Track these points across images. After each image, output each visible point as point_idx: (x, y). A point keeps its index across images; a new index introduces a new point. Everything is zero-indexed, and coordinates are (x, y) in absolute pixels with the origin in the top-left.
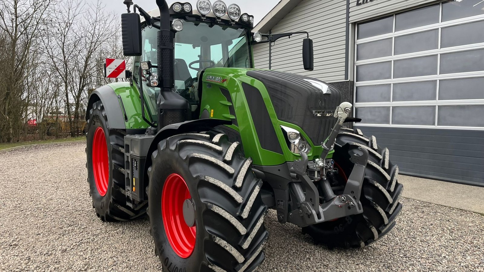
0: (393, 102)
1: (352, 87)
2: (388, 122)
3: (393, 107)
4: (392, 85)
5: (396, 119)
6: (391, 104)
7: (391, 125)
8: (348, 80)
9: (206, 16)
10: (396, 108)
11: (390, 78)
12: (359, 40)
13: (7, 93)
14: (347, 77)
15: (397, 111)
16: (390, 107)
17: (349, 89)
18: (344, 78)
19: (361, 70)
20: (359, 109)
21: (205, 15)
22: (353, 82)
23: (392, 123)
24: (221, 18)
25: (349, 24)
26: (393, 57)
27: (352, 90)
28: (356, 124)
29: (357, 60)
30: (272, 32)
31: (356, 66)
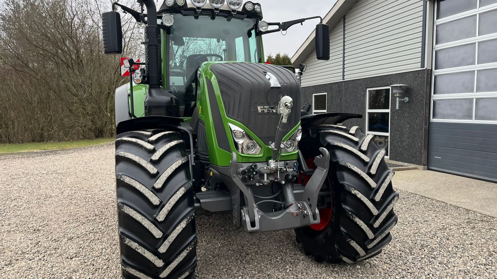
0: (477, 93)
1: (429, 76)
2: (470, 117)
3: (477, 100)
4: (476, 72)
5: (480, 113)
6: (475, 95)
7: (474, 121)
8: (425, 68)
9: (202, 8)
10: (480, 100)
11: (473, 63)
12: (438, 20)
13: (108, 92)
14: (423, 66)
15: (481, 104)
16: (473, 99)
17: (425, 78)
18: (420, 66)
19: (441, 56)
20: (437, 102)
21: (200, 7)
22: (431, 70)
23: (476, 118)
24: (219, 9)
25: (426, 1)
26: (477, 39)
27: (429, 80)
28: (433, 119)
29: (436, 44)
30: (346, 18)
31: (434, 51)
